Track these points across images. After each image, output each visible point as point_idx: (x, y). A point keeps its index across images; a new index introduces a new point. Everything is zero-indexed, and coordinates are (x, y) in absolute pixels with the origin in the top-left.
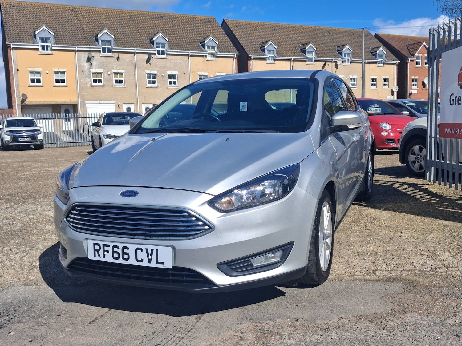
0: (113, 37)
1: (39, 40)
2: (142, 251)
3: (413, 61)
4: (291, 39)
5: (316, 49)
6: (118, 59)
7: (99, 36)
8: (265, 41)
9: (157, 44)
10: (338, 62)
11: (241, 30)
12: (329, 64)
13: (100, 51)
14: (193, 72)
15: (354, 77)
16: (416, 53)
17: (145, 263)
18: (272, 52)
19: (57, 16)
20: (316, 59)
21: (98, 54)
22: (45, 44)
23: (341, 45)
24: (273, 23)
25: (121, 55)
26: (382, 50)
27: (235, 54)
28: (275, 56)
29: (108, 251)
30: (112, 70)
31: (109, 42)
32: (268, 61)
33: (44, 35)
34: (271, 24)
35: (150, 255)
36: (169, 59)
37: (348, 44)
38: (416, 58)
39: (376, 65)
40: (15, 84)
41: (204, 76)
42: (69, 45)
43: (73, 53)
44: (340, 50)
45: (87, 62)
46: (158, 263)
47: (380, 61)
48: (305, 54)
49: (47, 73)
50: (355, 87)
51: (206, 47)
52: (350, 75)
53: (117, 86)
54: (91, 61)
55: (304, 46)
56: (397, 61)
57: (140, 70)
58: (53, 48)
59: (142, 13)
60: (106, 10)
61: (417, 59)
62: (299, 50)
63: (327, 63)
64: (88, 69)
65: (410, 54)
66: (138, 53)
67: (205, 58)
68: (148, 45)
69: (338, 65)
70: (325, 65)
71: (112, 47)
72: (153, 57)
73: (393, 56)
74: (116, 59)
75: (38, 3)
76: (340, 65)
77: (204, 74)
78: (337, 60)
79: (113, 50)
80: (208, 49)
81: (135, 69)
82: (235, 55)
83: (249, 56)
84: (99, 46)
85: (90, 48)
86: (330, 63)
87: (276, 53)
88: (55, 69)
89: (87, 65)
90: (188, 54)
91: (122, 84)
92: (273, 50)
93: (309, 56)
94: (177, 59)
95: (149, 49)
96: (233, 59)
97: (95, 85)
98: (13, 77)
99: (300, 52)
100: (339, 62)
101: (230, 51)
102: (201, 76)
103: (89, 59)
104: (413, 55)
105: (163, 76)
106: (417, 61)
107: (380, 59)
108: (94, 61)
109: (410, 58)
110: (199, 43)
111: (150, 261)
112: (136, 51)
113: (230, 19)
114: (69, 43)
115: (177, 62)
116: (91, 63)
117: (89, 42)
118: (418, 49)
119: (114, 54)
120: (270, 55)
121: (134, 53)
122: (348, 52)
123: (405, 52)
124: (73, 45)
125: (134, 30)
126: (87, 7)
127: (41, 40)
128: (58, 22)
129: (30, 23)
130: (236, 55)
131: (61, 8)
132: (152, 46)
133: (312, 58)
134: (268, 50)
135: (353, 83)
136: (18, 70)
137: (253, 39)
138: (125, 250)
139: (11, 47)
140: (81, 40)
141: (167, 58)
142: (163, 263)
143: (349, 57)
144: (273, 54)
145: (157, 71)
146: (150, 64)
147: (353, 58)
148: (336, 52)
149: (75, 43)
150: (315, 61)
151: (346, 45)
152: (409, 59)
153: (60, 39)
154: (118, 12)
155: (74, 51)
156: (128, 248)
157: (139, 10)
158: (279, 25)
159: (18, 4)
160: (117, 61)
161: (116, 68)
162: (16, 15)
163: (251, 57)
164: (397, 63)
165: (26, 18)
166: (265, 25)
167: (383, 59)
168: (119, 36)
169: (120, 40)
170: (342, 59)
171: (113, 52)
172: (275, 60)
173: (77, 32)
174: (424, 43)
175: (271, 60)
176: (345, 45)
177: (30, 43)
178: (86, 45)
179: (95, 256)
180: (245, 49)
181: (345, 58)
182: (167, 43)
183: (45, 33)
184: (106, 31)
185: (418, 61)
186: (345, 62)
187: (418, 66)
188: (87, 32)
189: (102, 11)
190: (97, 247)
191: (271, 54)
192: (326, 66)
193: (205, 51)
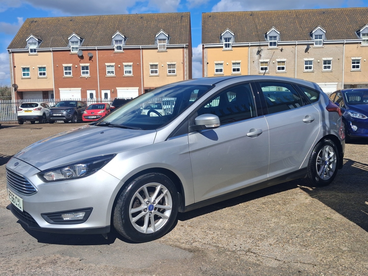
0: (279, 33)
1: (223, 40)
6: (282, 50)
7: (268, 33)
9: (316, 36)
13: (267, 45)
14: (347, 57)
19: (239, 21)
21: (266, 47)
22: (227, 43)
25: (284, 47)
30: (276, 59)
31: (275, 37)
33: (227, 36)
36: (325, 48)
40: (205, 74)
41: (357, 60)
42: (244, 42)
43: (247, 48)
45: (257, 54)
49: (227, 64)
51: (361, 35)
53: (280, 72)
54: (260, 53)
57: (299, 58)
58: (233, 45)
59: (307, 11)
60: (277, 12)
64: (258, 60)
66: (298, 44)
67: (359, 45)
68: (308, 37)
71: (277, 41)
72: (310, 47)
74: (280, 51)
75: (227, 12)
77: (357, 58)
79: (278, 44)
80: (363, 36)
81: (295, 58)
84: (267, 41)
85: (260, 43)
88: (233, 61)
89: (257, 57)
90: (343, 42)
91: (284, 70)
94: (332, 48)
95: (308, 41)
97: (262, 72)
98: (204, 68)
102: (355, 60)
103: (259, 52)
105: (319, 62)
108: (262, 53)
110: (356, 32)
112: (297, 43)
114: (245, 40)
115: (332, 49)
116: (260, 55)
117: (260, 38)
119: (279, 47)
121: (295, 45)
124: (247, 42)
125: (298, 26)
126: (263, 11)
127: (225, 40)
128: (239, 25)
129: (219, 28)
131: (243, 14)
132: (311, 38)
136: (208, 63)
139: (205, 47)
140: (254, 37)
141: (323, 47)
145: (314, 58)
146: (308, 53)
149: (249, 40)
153: (239, 38)
154: (286, 13)
155: (248, 47)
157: (304, 9)
159: (213, 15)
160: (281, 52)
161: (280, 58)
162: (211, 23)
165: (217, 24)
168: (285, 32)
169: (285, 35)
171: (278, 45)
173: (252, 31)
177: (217, 42)
178: (257, 41)
182: (324, 34)
183: (228, 35)
184: (273, 29)
188: (259, 31)
189: (274, 13)
193: (360, 39)
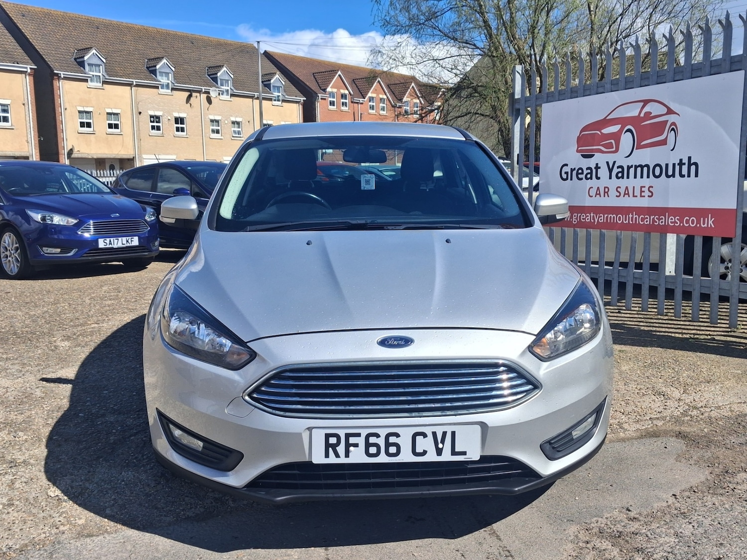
2: (424, 438)
3: (325, 99)
4: (128, 48)
5: (173, 69)
8: (81, 48)
10: (211, 93)
11: (33, 23)
12: (197, 96)
15: (238, 119)
16: (328, 86)
17: (431, 457)
18: (97, 68)
20: (175, 86)
23: (213, 66)
24: (94, 18)
26: (277, 79)
27: (29, 67)
28: (104, 76)
29: (356, 445)
32: (90, 84)
34: (89, 18)
35: (439, 441)
37: (225, 65)
38: (328, 96)
39: (271, 102)
44: (213, 74)
46: (454, 453)
47: (275, 97)
48: (156, 77)
50: (240, 137)
52: (232, 116)
55: (154, 62)
56: (302, 99)
61: (330, 97)
62: (145, 68)
63: (194, 94)
65: (320, 87)
69: (211, 98)
70: (190, 96)
73: (296, 89)
76: (214, 99)
78: (209, 90)
82: (29, 69)
83: (55, 72)
86: (198, 94)
87: (105, 71)
92: (99, 66)
93: (163, 80)
96: (24, 75)
99: (147, 73)
100: (213, 94)
101: (17, 60)
104: (324, 90)
106: (330, 99)
107: (276, 94)
109: (320, 95)
111: (439, 452)
113: (10, 2)
118: (331, 81)
120: (95, 74)
122: (227, 77)
123: (312, 85)
130: (31, 68)
133: (168, 84)
134: (89, 65)
135: (237, 129)
137: (59, 43)
138: (392, 439)
142: (464, 453)
143: (228, 86)
144: (100, 72)
147: (235, 88)
148: (206, 77)
150: (173, 89)
151: (223, 66)
152: (318, 96)
156: (397, 435)
158: (104, 21)
163: (58, 74)
164: (302, 101)
166: (79, 19)
167: (280, 94)
170: (217, 89)
172: (104, 83)
174: (339, 73)
175: (97, 82)
176: (221, 67)
179: (327, 456)
180: (46, 60)
181: (222, 87)
185: (332, 99)
186: (222, 94)
187: (331, 107)
190: (333, 440)
191: (96, 71)
192: (192, 98)
